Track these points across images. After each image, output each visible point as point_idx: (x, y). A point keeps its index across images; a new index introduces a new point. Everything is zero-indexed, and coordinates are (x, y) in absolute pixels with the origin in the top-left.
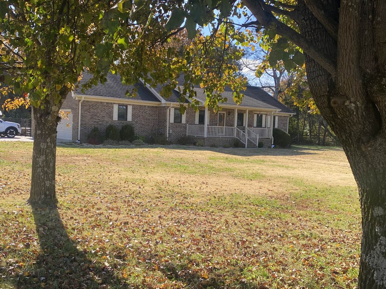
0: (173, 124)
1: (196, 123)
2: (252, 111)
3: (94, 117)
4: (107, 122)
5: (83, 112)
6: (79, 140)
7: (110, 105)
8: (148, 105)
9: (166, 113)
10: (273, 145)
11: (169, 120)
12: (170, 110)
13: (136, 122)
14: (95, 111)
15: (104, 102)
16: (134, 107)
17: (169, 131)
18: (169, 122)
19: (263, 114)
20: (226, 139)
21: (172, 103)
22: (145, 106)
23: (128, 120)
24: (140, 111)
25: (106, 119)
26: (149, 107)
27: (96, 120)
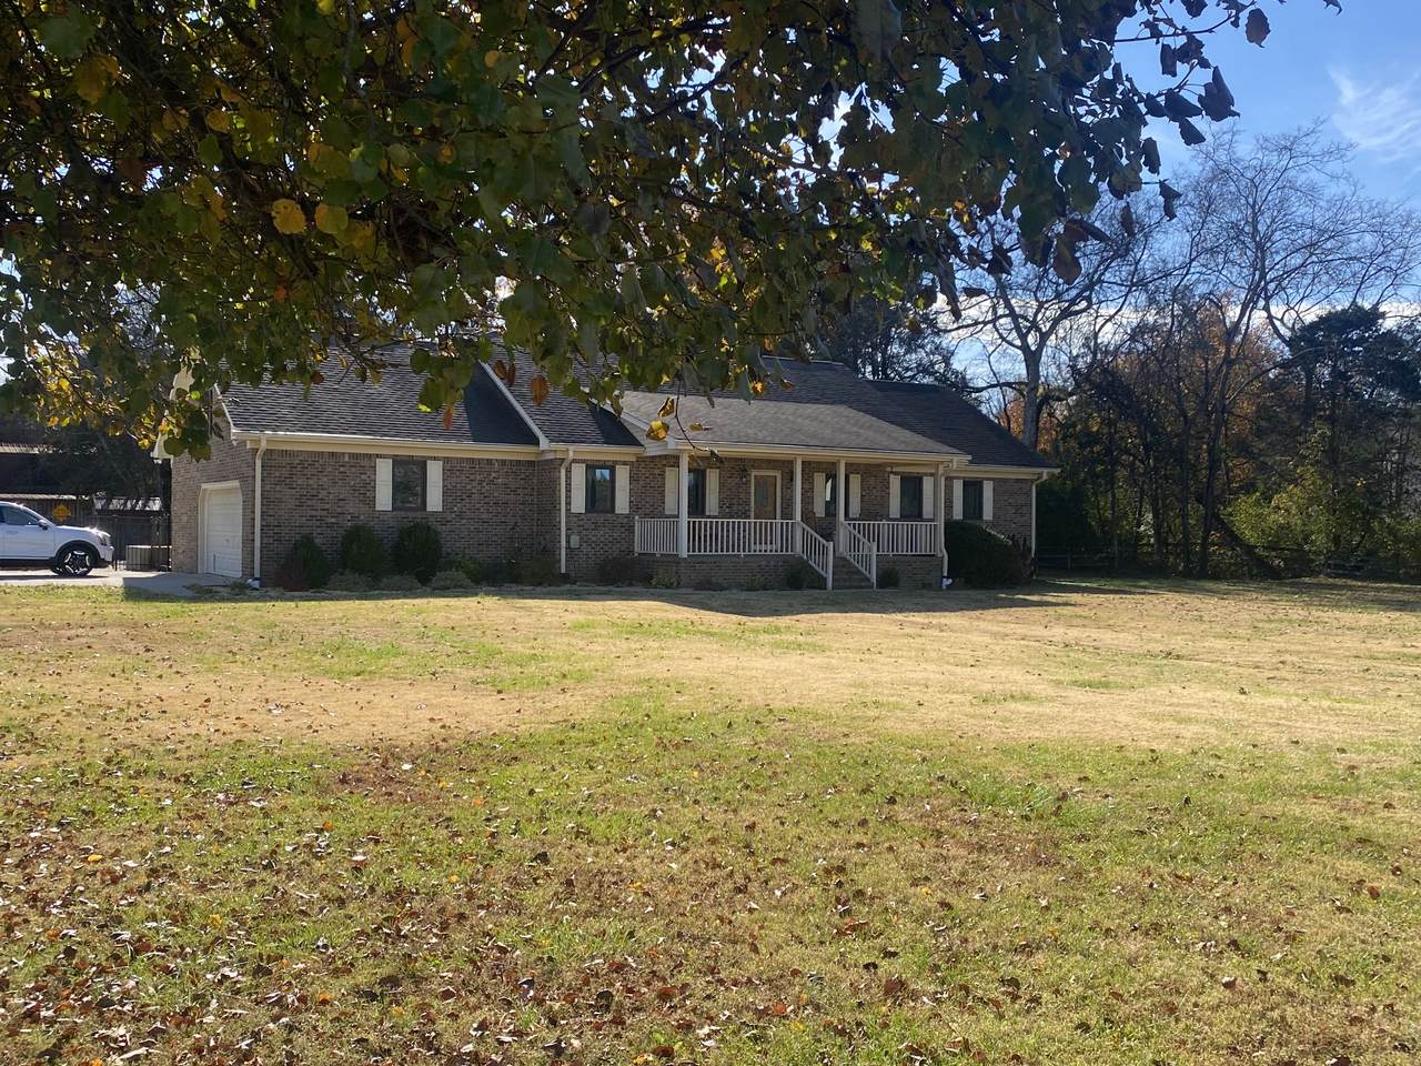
0: (583, 517)
1: (667, 512)
2: (880, 465)
3: (309, 503)
4: (354, 518)
5: (268, 488)
6: (257, 579)
7: (364, 463)
8: (500, 457)
9: (555, 481)
10: (948, 578)
11: (568, 503)
12: (569, 471)
13: (460, 515)
14: (311, 482)
15: (344, 454)
16: (451, 466)
17: (568, 542)
18: (568, 510)
19: (926, 474)
20: (764, 563)
21: (572, 448)
22: (489, 462)
23: (429, 509)
24: (472, 477)
25: (352, 507)
26: (503, 462)
27: (314, 513)
